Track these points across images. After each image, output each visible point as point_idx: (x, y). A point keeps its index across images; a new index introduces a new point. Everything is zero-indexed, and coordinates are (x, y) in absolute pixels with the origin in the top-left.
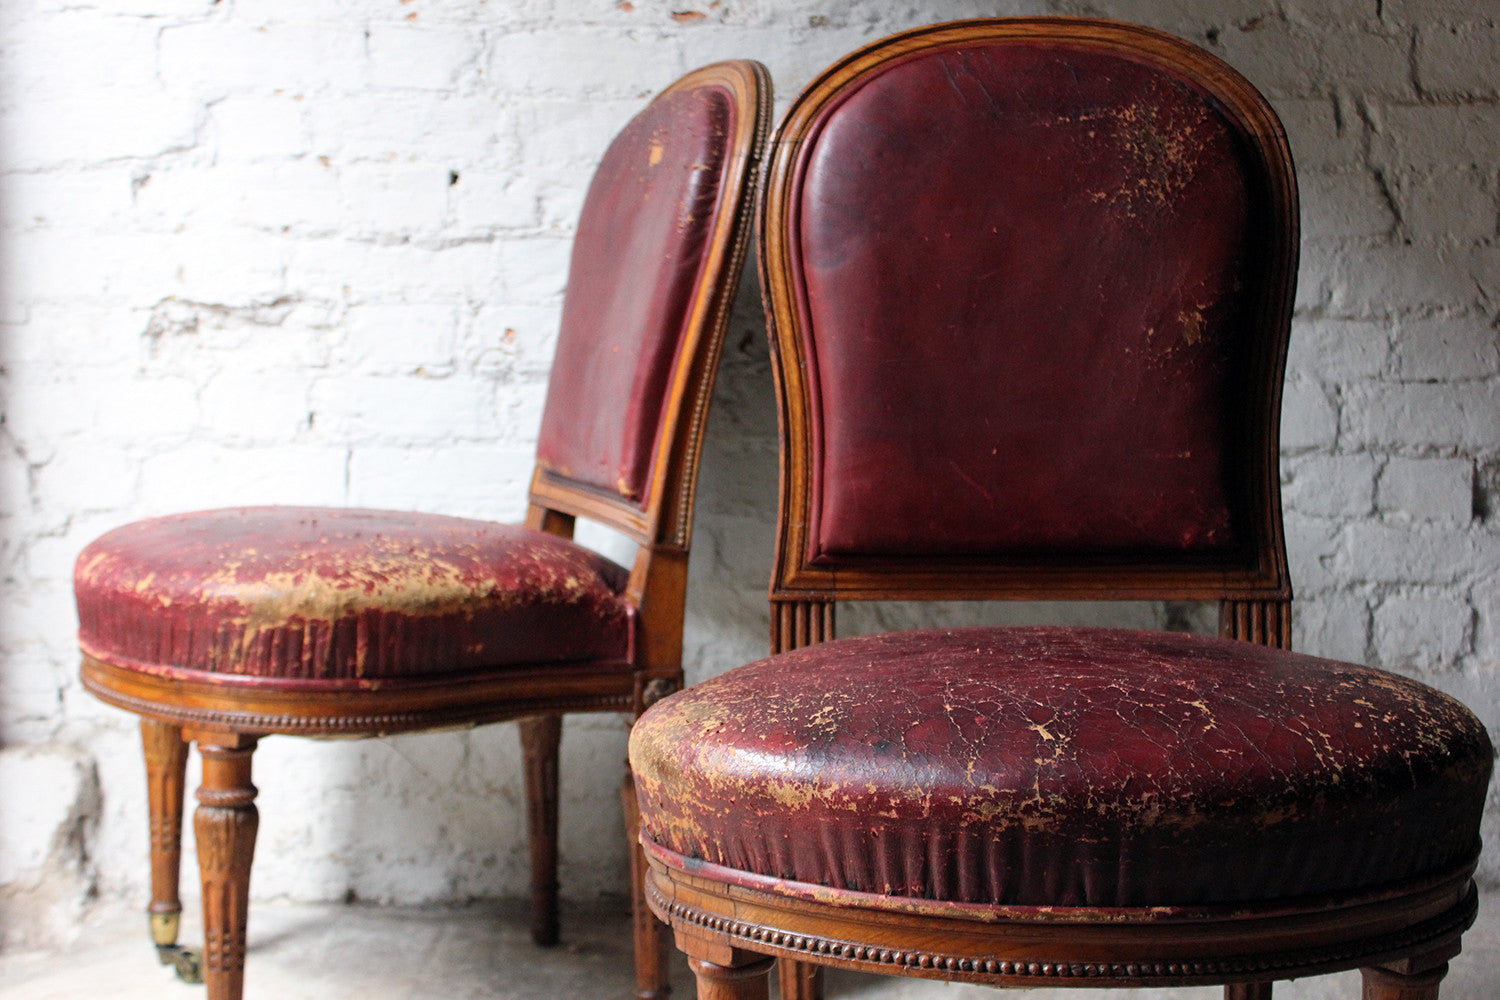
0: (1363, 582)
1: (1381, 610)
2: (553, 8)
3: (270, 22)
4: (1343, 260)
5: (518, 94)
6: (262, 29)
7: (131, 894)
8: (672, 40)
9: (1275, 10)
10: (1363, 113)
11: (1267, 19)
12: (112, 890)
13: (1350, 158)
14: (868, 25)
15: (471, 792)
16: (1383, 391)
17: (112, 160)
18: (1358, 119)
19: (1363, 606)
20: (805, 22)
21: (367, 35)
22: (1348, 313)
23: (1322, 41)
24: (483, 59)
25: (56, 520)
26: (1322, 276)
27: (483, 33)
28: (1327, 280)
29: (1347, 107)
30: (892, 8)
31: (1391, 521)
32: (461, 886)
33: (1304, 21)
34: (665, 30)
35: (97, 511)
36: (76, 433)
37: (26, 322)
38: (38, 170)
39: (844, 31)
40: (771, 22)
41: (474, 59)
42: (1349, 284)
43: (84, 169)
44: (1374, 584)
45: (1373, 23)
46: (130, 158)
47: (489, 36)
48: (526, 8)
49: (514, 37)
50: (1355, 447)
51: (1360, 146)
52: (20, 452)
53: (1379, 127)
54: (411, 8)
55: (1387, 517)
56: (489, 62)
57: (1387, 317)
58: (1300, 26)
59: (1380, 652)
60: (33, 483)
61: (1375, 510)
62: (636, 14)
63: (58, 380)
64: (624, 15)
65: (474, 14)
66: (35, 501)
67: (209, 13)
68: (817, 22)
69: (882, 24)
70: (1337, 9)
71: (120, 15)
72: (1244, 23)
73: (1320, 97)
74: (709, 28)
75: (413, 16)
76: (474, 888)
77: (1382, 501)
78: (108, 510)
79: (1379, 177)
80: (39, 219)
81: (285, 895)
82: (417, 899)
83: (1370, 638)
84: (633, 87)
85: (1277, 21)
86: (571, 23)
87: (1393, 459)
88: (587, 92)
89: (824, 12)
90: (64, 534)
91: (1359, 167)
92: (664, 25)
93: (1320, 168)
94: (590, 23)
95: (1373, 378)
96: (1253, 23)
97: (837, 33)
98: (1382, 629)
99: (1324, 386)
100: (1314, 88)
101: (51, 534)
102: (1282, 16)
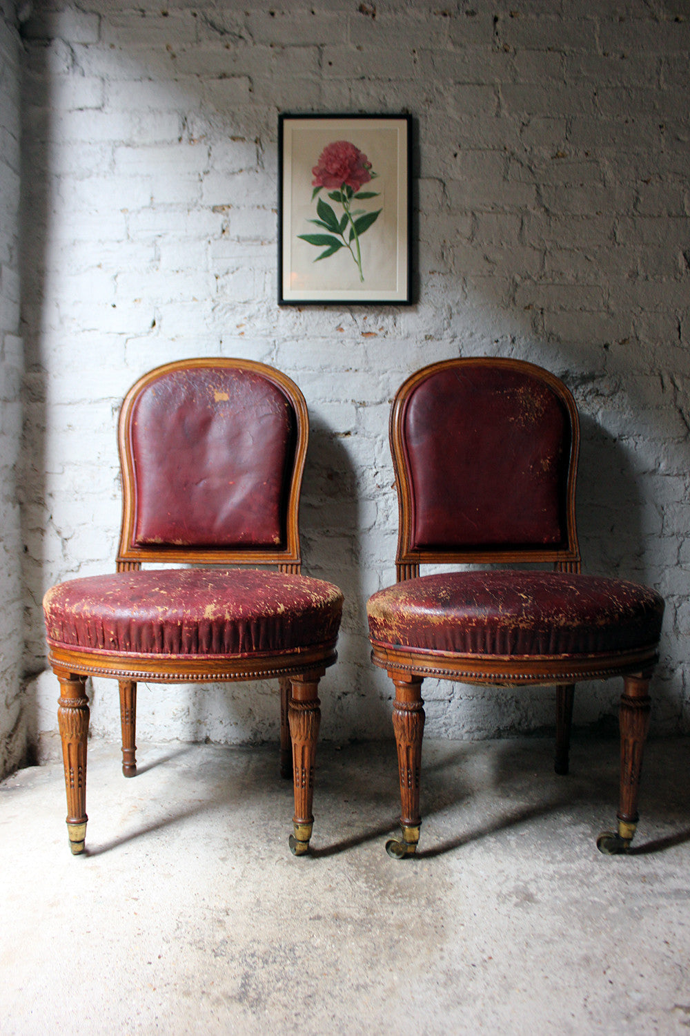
0: (673, 596)
1: (680, 608)
2: (307, 330)
3: (177, 337)
4: (665, 449)
5: (290, 369)
6: (173, 339)
7: (106, 737)
8: (361, 345)
9: (634, 335)
10: (673, 382)
11: (631, 339)
12: (98, 734)
13: (668, 402)
14: (452, 339)
15: (264, 693)
16: (682, 508)
17: (103, 399)
18: (671, 385)
19: (672, 607)
20: (423, 338)
21: (221, 342)
22: (667, 473)
23: (655, 350)
24: (274, 353)
25: (75, 564)
26: (656, 456)
27: (274, 342)
28: (658, 458)
29: (666, 379)
30: (463, 331)
31: (685, 567)
32: (258, 736)
33: (647, 341)
34: (358, 340)
35: (93, 560)
36: (84, 524)
37: (63, 472)
38: (70, 403)
39: (441, 342)
40: (407, 337)
41: (270, 353)
42: (668, 460)
43: (90, 403)
44: (678, 596)
45: (677, 342)
46: (112, 397)
47: (277, 343)
48: (294, 330)
49: (288, 343)
50: (670, 534)
51: (673, 398)
52: (59, 533)
53: (680, 389)
54: (242, 329)
55: (683, 565)
56: (276, 355)
57: (684, 475)
58: (645, 343)
59: (680, 627)
60: (64, 547)
61: (678, 562)
62: (345, 333)
63: (76, 500)
64: (339, 334)
65: (270, 332)
66: (65, 556)
67: (149, 333)
68: (428, 338)
69: (458, 339)
70: (661, 335)
71: (108, 333)
72: (620, 341)
73: (654, 375)
74: (378, 340)
75: (242, 333)
76: (265, 737)
77: (682, 559)
78: (98, 560)
79: (680, 411)
80: (70, 426)
81: (177, 739)
82: (238, 741)
83: (675, 621)
84: (343, 366)
85: (635, 340)
86: (315, 337)
87: (686, 539)
88: (322, 368)
89: (432, 333)
90: (77, 571)
91: (672, 406)
92: (358, 338)
93: (654, 407)
94: (323, 337)
95: (678, 502)
96: (624, 341)
97: (438, 343)
98: (681, 616)
99: (656, 506)
100: (652, 371)
101: (73, 571)
102: (637, 338)
